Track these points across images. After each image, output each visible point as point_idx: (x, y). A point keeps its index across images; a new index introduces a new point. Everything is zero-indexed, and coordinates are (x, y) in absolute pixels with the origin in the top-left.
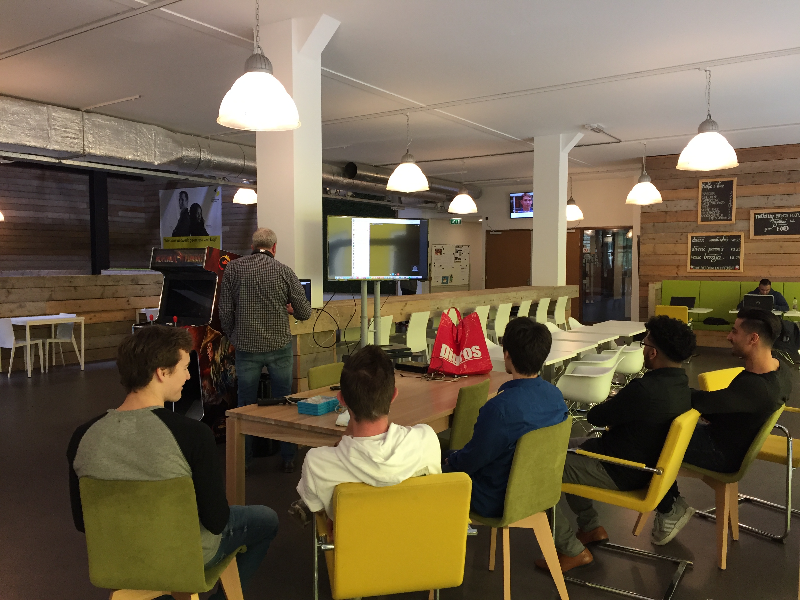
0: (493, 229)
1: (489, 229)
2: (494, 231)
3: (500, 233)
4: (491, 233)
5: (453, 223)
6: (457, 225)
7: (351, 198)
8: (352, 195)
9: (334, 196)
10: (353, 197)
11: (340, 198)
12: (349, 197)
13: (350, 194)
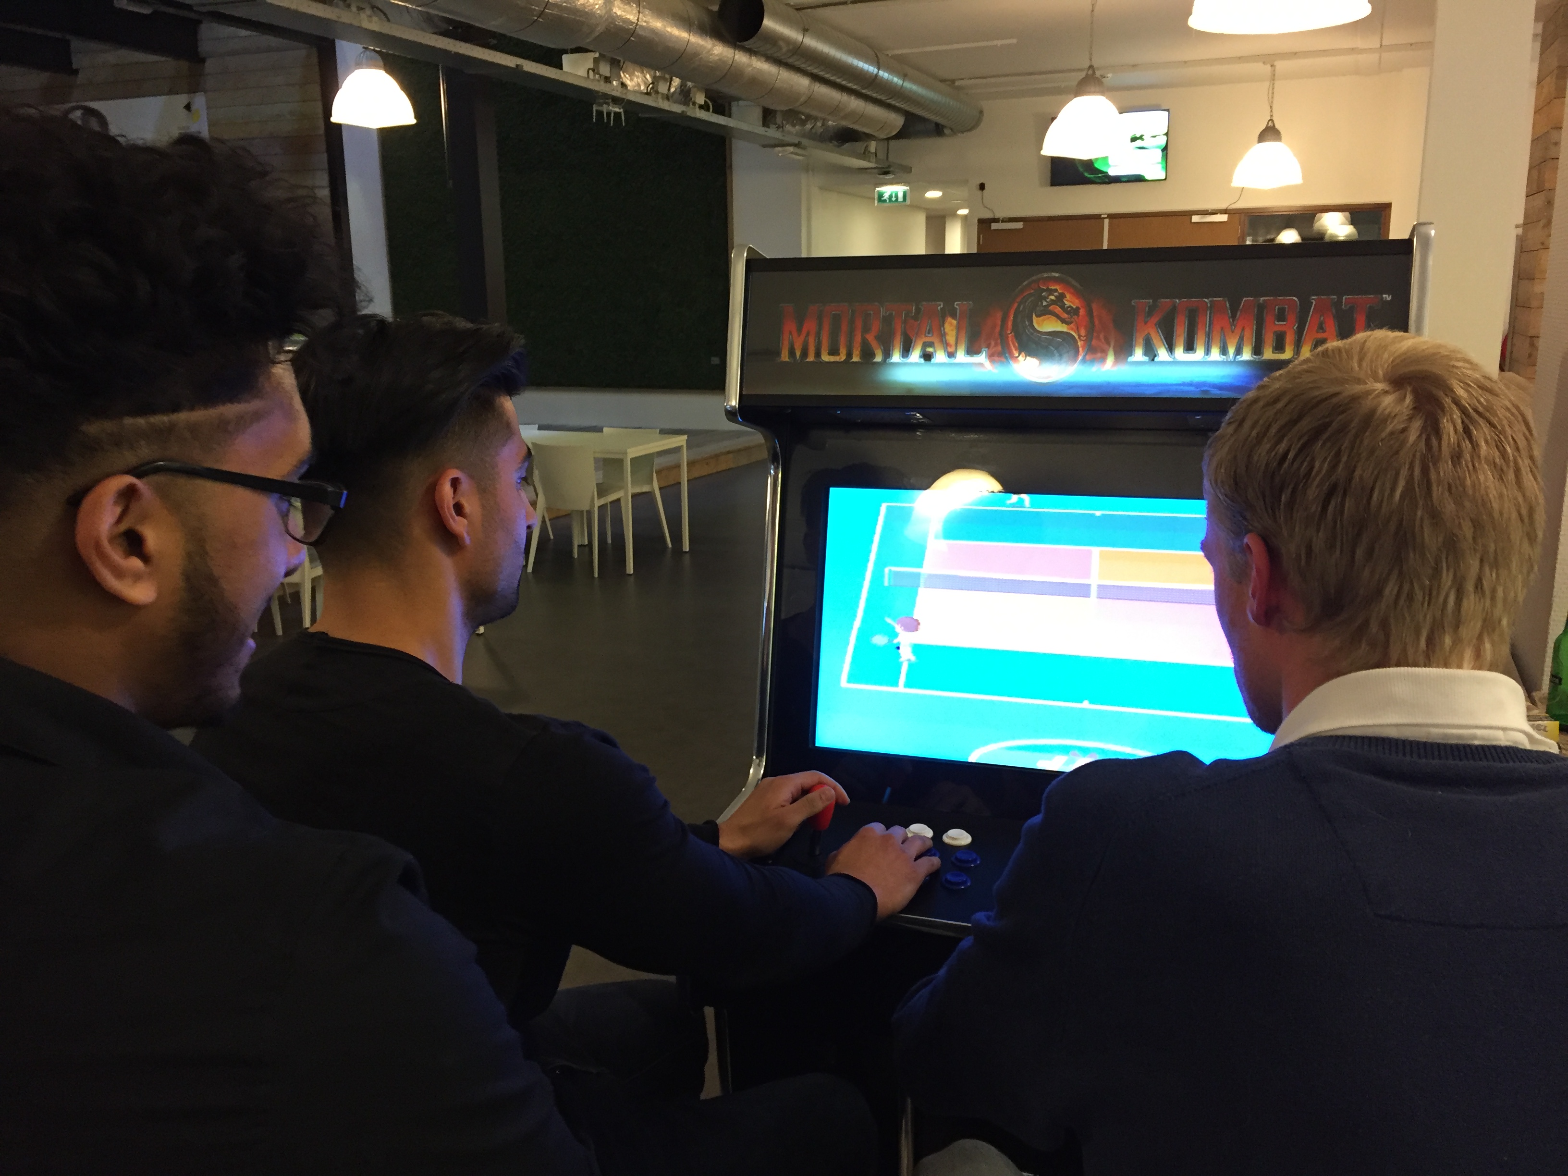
0: (999, 215)
1: (988, 215)
2: (1004, 221)
3: (1019, 225)
4: (994, 226)
5: (885, 201)
6: (897, 204)
7: (703, 111)
8: (705, 102)
9: (666, 102)
10: (708, 110)
11: (677, 108)
12: (697, 109)
13: (700, 99)
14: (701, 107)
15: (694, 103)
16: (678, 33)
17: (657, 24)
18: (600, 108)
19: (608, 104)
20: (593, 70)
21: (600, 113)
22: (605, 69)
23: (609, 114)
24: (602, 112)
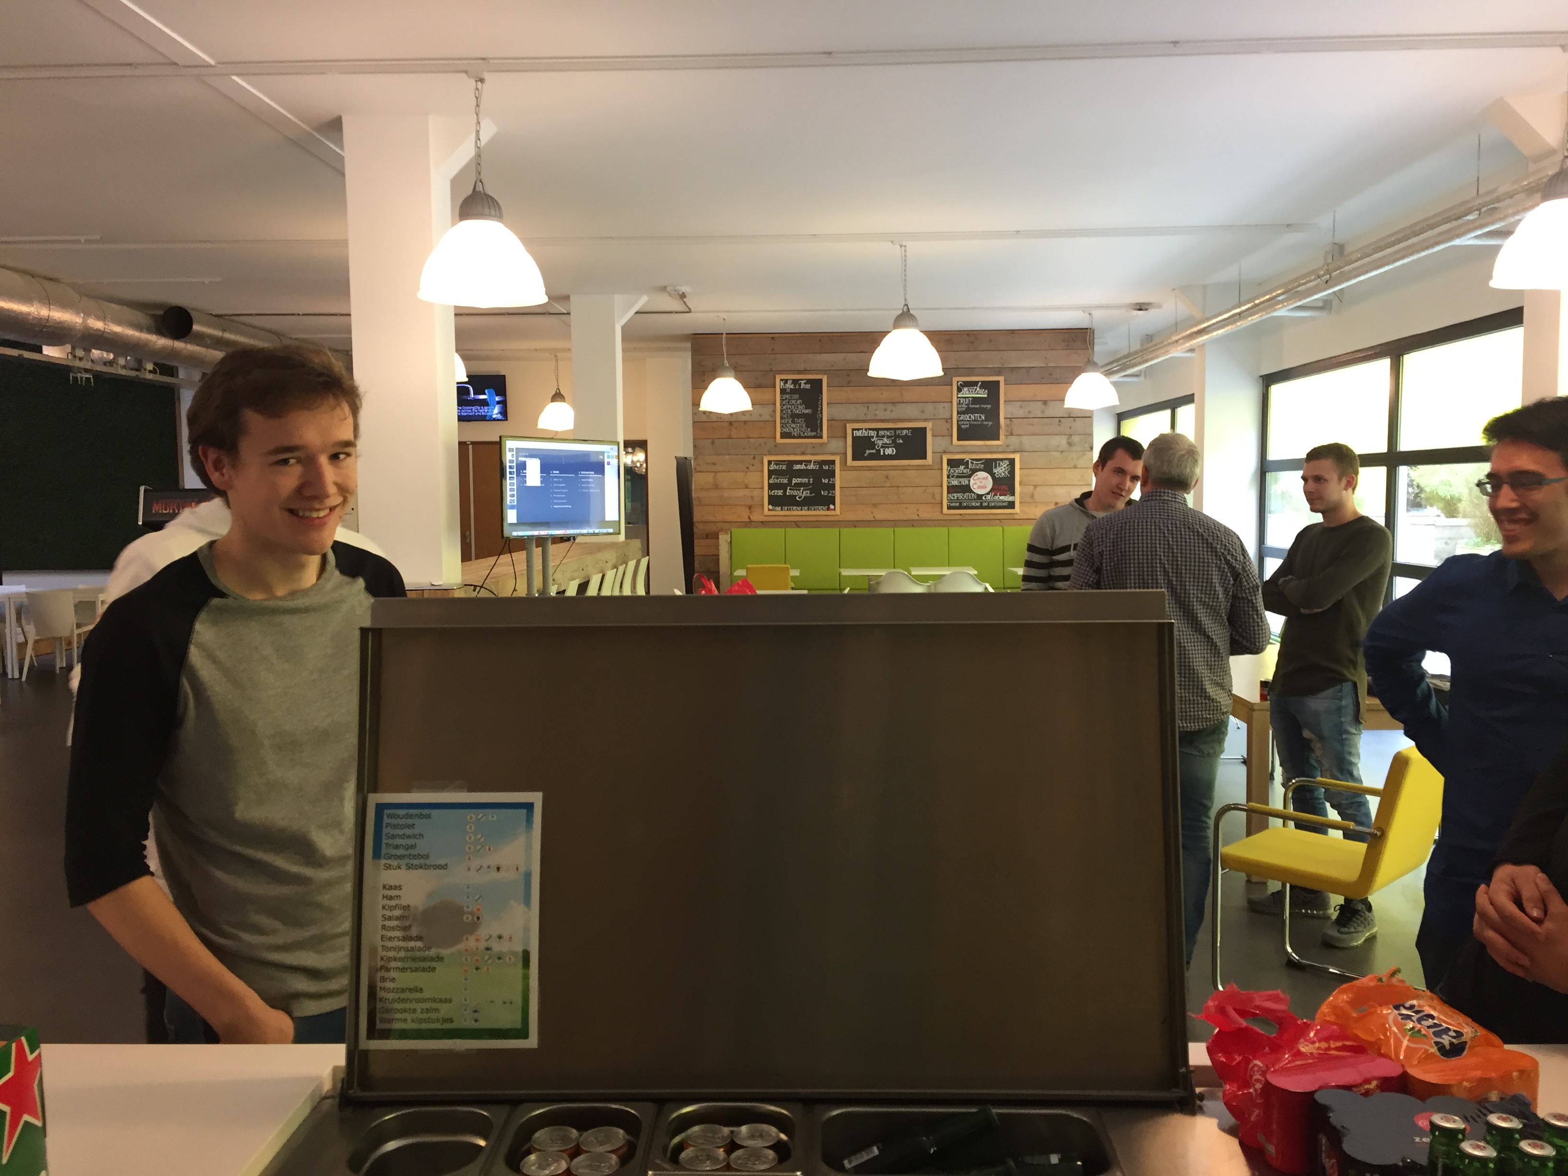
7: (152, 374)
8: (154, 368)
9: (124, 370)
10: (156, 373)
11: (133, 374)
12: (147, 373)
13: (150, 366)
14: (150, 371)
15: (145, 369)
16: (130, 332)
17: (117, 329)
18: (75, 375)
19: (81, 372)
20: (71, 353)
21: (75, 379)
22: (80, 353)
23: (82, 378)
24: (77, 378)
